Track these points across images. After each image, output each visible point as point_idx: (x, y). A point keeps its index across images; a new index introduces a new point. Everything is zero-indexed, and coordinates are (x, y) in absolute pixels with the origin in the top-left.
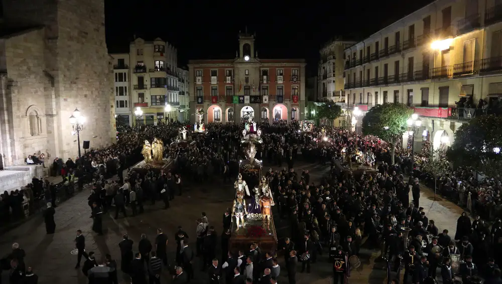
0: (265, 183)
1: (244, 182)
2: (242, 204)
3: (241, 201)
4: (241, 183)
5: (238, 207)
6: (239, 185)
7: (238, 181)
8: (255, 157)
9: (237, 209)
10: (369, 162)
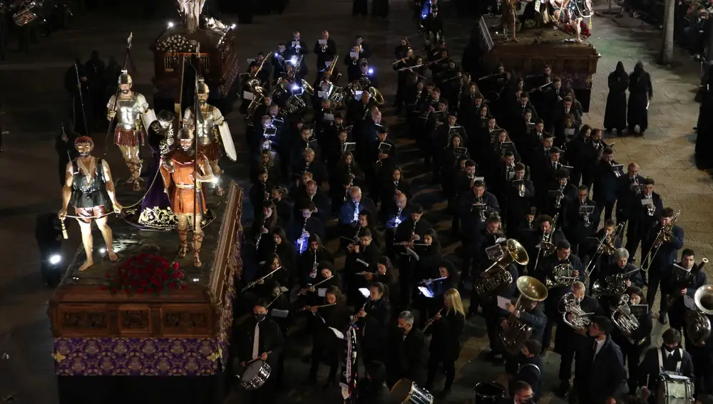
0: (209, 101)
1: (141, 101)
2: (98, 177)
3: (93, 166)
4: (129, 104)
5: (84, 189)
6: (124, 109)
7: (118, 97)
8: (207, 12)
9: (77, 193)
10: (573, 18)
